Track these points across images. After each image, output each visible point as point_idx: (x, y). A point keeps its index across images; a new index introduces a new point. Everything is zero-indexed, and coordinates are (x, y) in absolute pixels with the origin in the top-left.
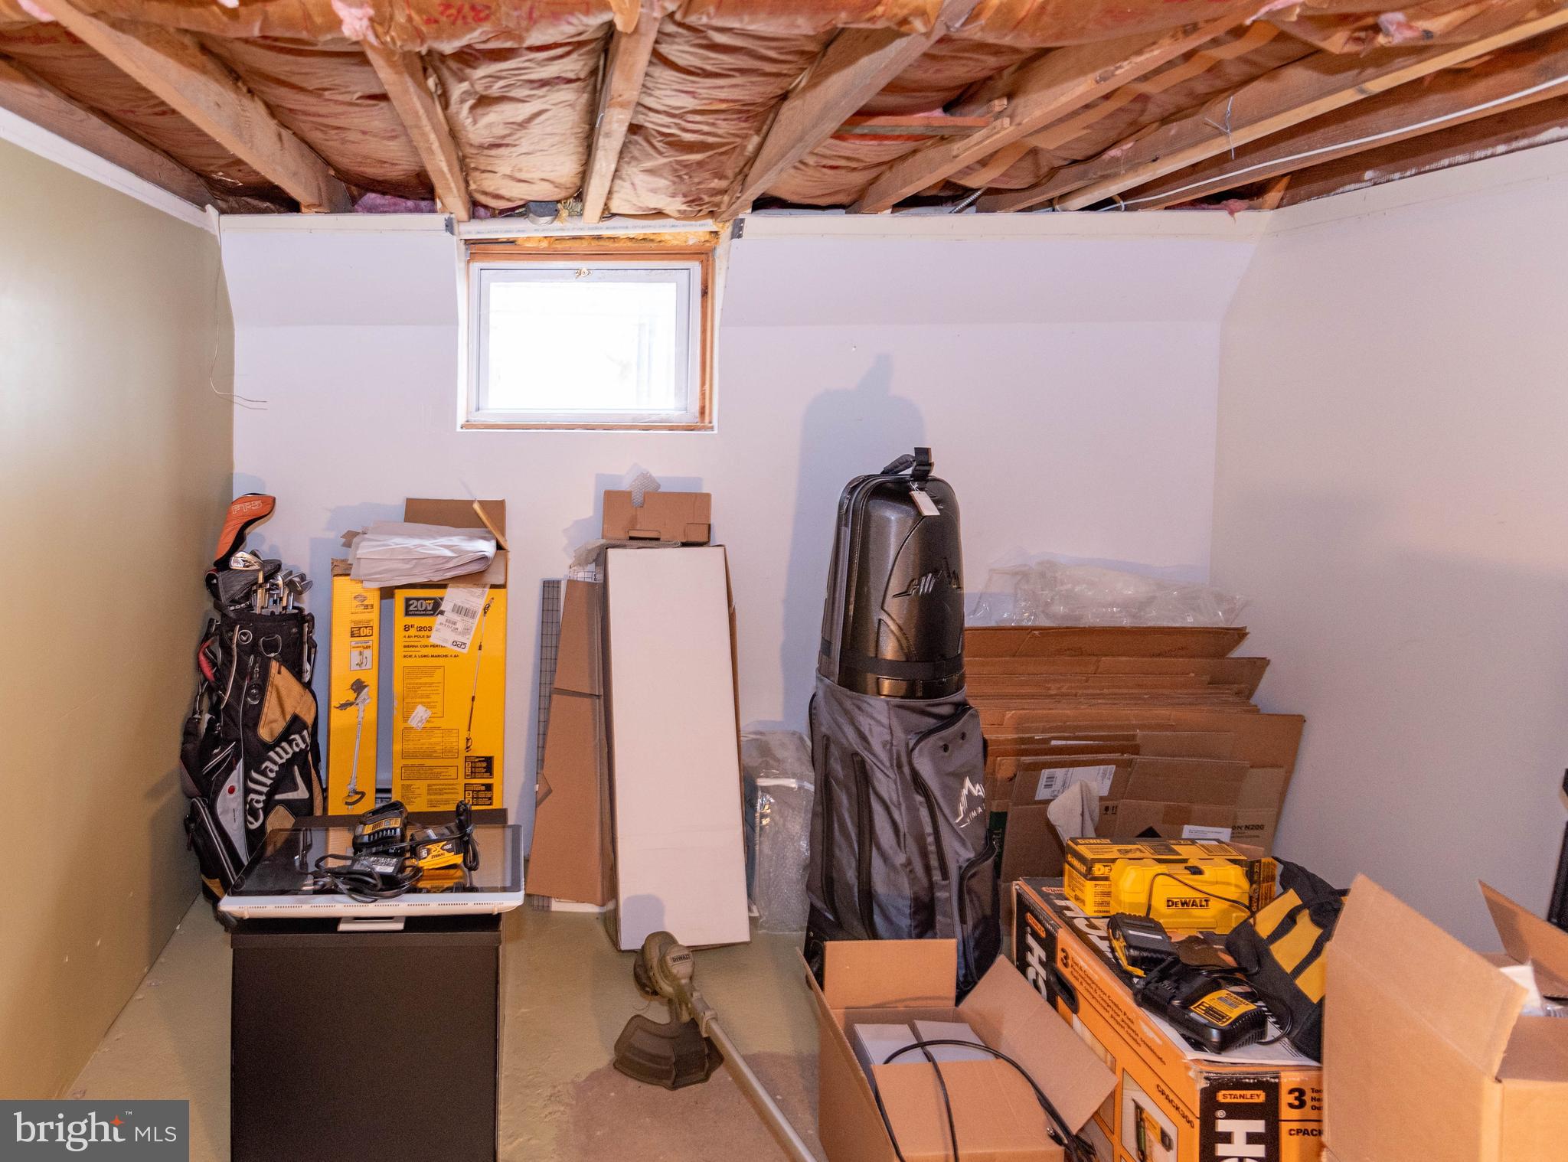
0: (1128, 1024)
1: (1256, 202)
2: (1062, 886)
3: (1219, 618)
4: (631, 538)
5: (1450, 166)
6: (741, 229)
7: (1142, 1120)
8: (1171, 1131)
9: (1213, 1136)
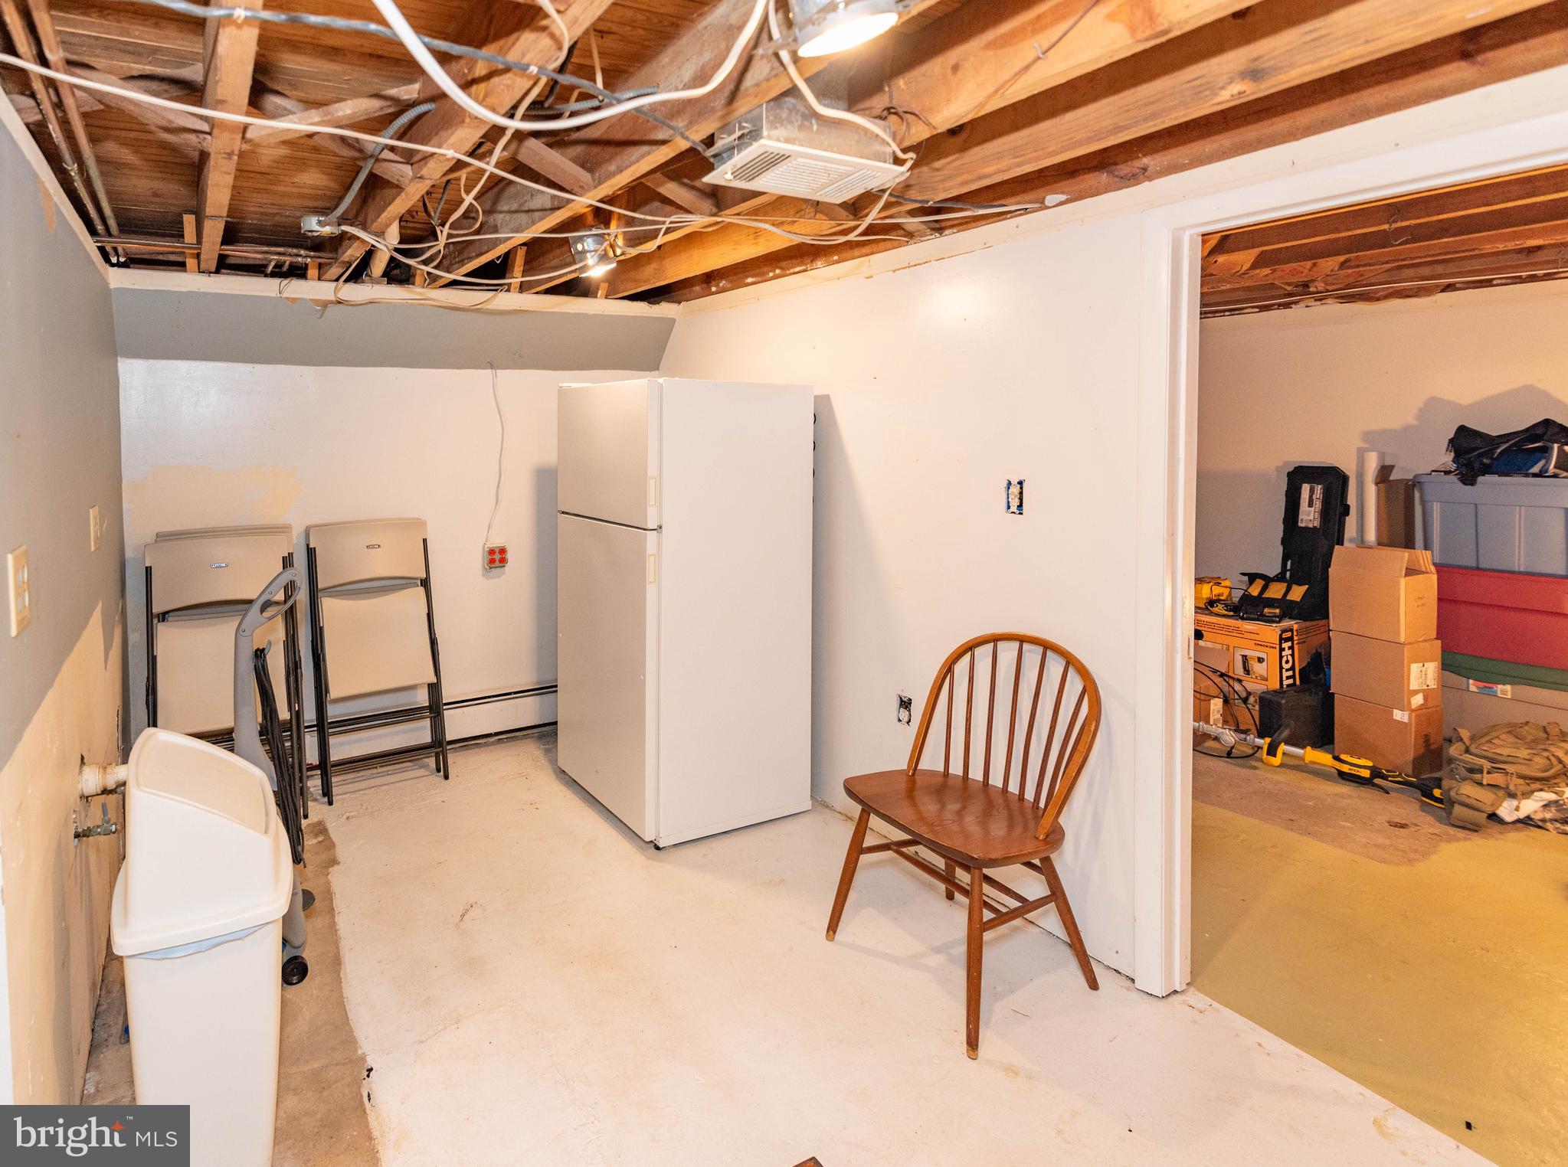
7: (1246, 659)
8: (1264, 656)
9: (1282, 650)
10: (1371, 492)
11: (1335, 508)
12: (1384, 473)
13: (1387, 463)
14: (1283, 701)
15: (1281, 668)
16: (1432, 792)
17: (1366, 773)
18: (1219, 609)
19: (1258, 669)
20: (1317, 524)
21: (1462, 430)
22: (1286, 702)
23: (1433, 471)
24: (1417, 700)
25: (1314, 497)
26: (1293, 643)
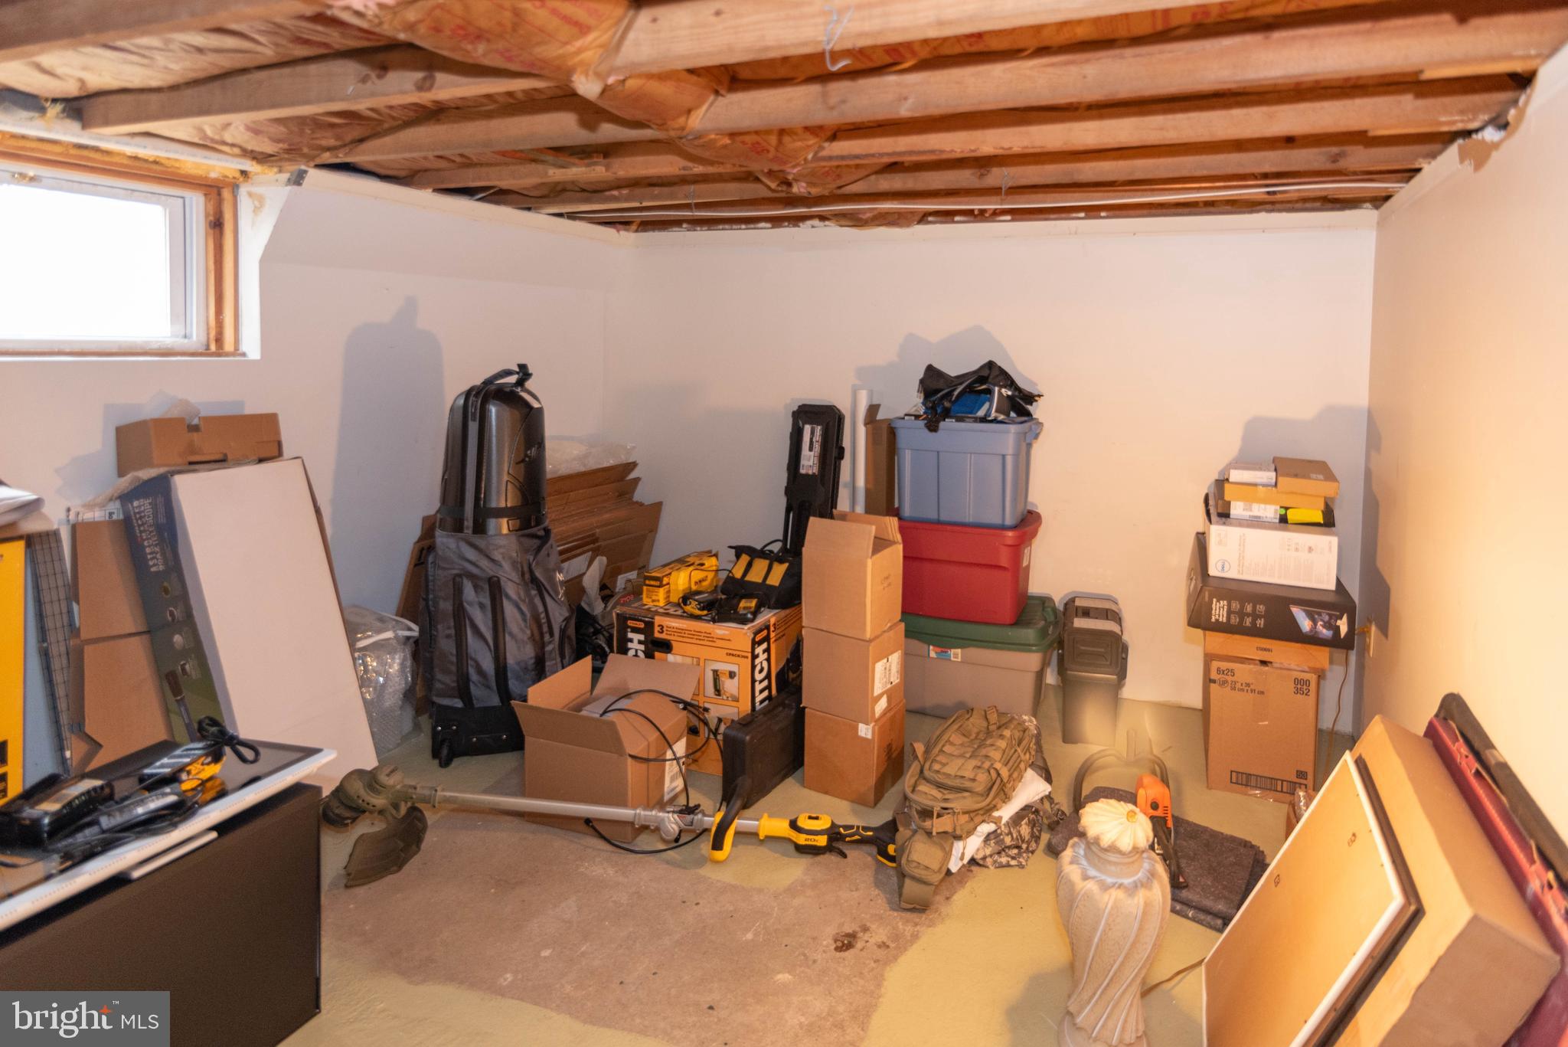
0: (710, 637)
1: (628, 227)
2: (642, 599)
3: (623, 459)
4: (191, 463)
5: (722, 229)
6: (302, 178)
7: (718, 675)
8: (734, 668)
9: (754, 657)
10: (862, 431)
11: (832, 452)
12: (873, 410)
13: (875, 403)
14: (748, 738)
15: (753, 681)
16: (886, 847)
17: (822, 841)
18: (692, 608)
19: (730, 686)
20: (815, 470)
21: (930, 369)
22: (752, 739)
23: (906, 415)
24: (882, 704)
25: (814, 440)
26: (769, 645)
